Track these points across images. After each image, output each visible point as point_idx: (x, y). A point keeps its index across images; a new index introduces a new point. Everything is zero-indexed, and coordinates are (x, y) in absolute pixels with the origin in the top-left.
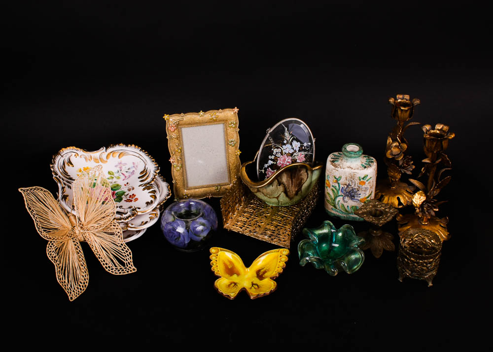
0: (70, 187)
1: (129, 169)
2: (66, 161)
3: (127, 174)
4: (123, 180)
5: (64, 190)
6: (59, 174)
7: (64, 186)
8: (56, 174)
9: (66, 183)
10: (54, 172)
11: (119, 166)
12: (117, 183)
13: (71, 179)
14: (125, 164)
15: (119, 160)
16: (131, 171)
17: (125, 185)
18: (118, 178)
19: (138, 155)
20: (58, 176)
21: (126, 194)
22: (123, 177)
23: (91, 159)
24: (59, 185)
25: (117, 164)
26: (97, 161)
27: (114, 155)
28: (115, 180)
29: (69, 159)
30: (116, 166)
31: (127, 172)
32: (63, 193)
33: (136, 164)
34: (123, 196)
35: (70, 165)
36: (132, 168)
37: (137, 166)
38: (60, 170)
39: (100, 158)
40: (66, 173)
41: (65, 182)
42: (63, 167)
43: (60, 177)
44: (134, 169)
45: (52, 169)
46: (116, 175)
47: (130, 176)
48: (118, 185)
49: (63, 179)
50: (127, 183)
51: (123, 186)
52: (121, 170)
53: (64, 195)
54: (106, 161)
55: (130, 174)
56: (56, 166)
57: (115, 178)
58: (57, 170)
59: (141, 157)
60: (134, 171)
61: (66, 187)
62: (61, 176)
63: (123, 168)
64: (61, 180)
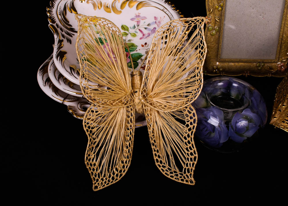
0: (69, 41)
1: (149, 25)
2: (69, 5)
3: (146, 32)
4: (141, 39)
5: (61, 45)
6: (58, 22)
7: (62, 38)
8: (53, 21)
9: (66, 35)
10: (50, 18)
11: (136, 20)
12: (132, 42)
13: (73, 30)
14: (144, 18)
15: (137, 12)
16: (151, 27)
17: (143, 46)
18: (134, 35)
19: (162, 8)
20: (55, 25)
21: (143, 58)
22: (140, 35)
23: (101, 6)
24: (55, 36)
25: (133, 16)
26: (109, 10)
27: (132, 4)
28: (129, 37)
29: (73, 4)
30: (132, 19)
31: (146, 28)
32: (60, 47)
33: (159, 19)
34: (139, 61)
35: (73, 12)
36: (153, 23)
37: (159, 22)
38: (59, 16)
39: (112, 7)
40: (66, 21)
41: (64, 33)
42: (64, 13)
43: (57, 25)
44: (155, 26)
45: (48, 14)
46: (132, 31)
47: (149, 35)
48: (133, 45)
49: (61, 29)
50: (146, 44)
51: (139, 47)
52: (138, 26)
53: (61, 51)
54: (121, 12)
55: (150, 32)
56: (54, 10)
57: (129, 35)
58: (55, 15)
59: (165, 10)
60: (155, 28)
61: (65, 40)
62: (60, 24)
63: (142, 23)
64: (59, 30)
